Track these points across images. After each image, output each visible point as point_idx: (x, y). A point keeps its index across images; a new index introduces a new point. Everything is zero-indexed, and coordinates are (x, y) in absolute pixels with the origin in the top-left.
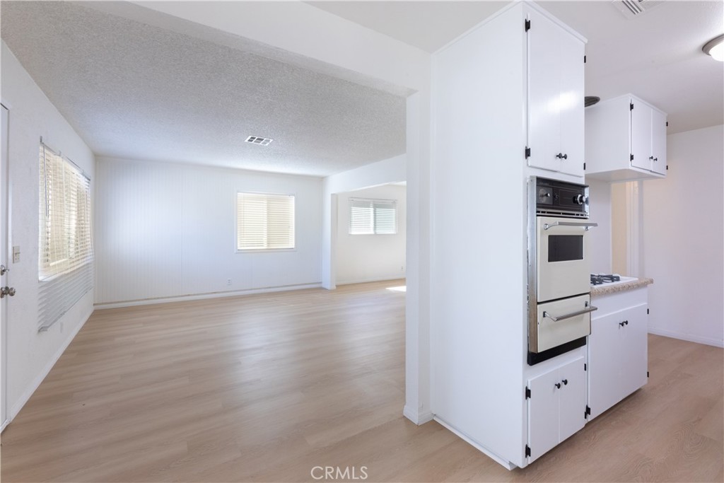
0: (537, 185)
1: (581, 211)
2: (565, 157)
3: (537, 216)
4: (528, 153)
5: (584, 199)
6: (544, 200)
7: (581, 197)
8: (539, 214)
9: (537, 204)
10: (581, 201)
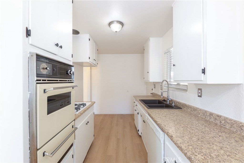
0: (37, 60)
1: (70, 78)
2: (61, 47)
3: (37, 83)
4: (28, 33)
5: (72, 73)
6: (45, 72)
7: (70, 71)
8: (38, 82)
9: (37, 74)
10: (70, 73)
